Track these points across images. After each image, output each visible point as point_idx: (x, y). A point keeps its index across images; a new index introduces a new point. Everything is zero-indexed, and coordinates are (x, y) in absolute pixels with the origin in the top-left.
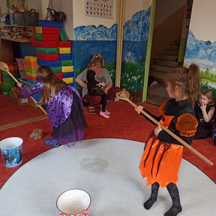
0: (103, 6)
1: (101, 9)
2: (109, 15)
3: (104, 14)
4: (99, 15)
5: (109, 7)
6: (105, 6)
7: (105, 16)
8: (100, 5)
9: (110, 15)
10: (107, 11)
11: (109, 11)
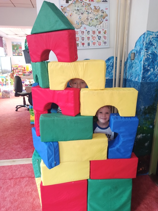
0: (91, 33)
1: (89, 38)
2: (102, 44)
3: (94, 44)
4: (85, 46)
5: (102, 32)
6: (94, 32)
7: (96, 45)
8: (86, 33)
9: (105, 43)
10: (99, 39)
11: (102, 38)
